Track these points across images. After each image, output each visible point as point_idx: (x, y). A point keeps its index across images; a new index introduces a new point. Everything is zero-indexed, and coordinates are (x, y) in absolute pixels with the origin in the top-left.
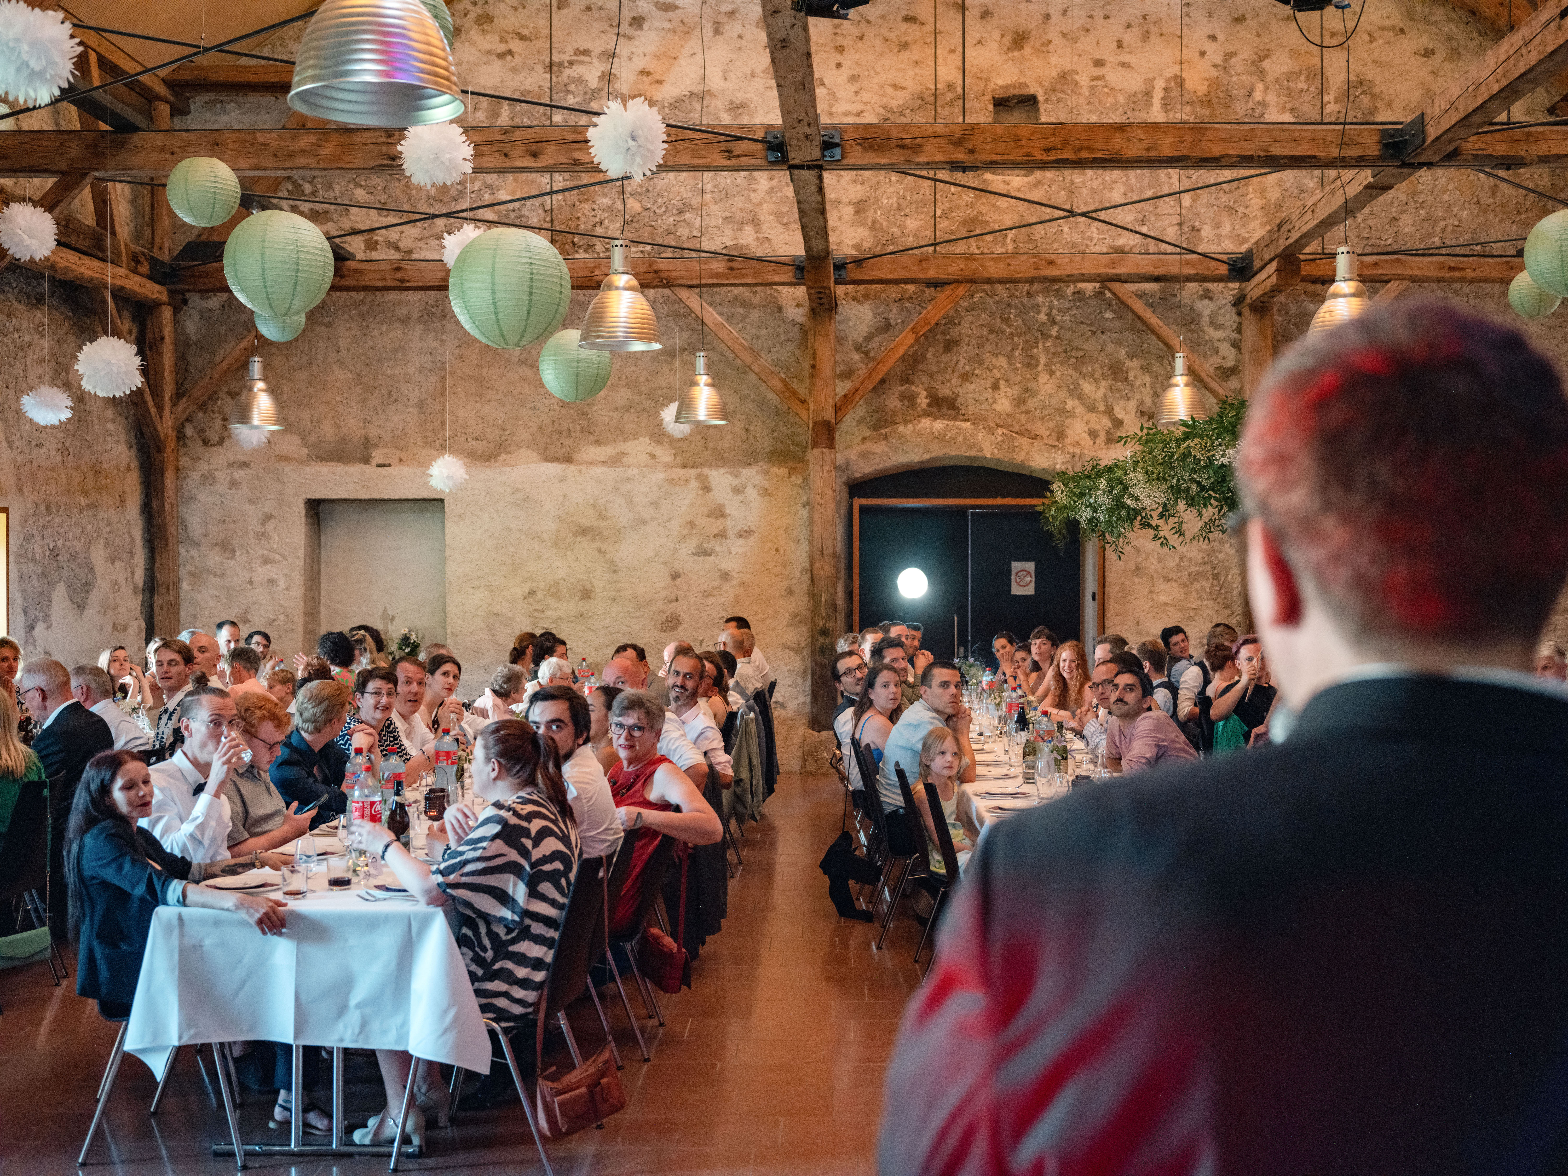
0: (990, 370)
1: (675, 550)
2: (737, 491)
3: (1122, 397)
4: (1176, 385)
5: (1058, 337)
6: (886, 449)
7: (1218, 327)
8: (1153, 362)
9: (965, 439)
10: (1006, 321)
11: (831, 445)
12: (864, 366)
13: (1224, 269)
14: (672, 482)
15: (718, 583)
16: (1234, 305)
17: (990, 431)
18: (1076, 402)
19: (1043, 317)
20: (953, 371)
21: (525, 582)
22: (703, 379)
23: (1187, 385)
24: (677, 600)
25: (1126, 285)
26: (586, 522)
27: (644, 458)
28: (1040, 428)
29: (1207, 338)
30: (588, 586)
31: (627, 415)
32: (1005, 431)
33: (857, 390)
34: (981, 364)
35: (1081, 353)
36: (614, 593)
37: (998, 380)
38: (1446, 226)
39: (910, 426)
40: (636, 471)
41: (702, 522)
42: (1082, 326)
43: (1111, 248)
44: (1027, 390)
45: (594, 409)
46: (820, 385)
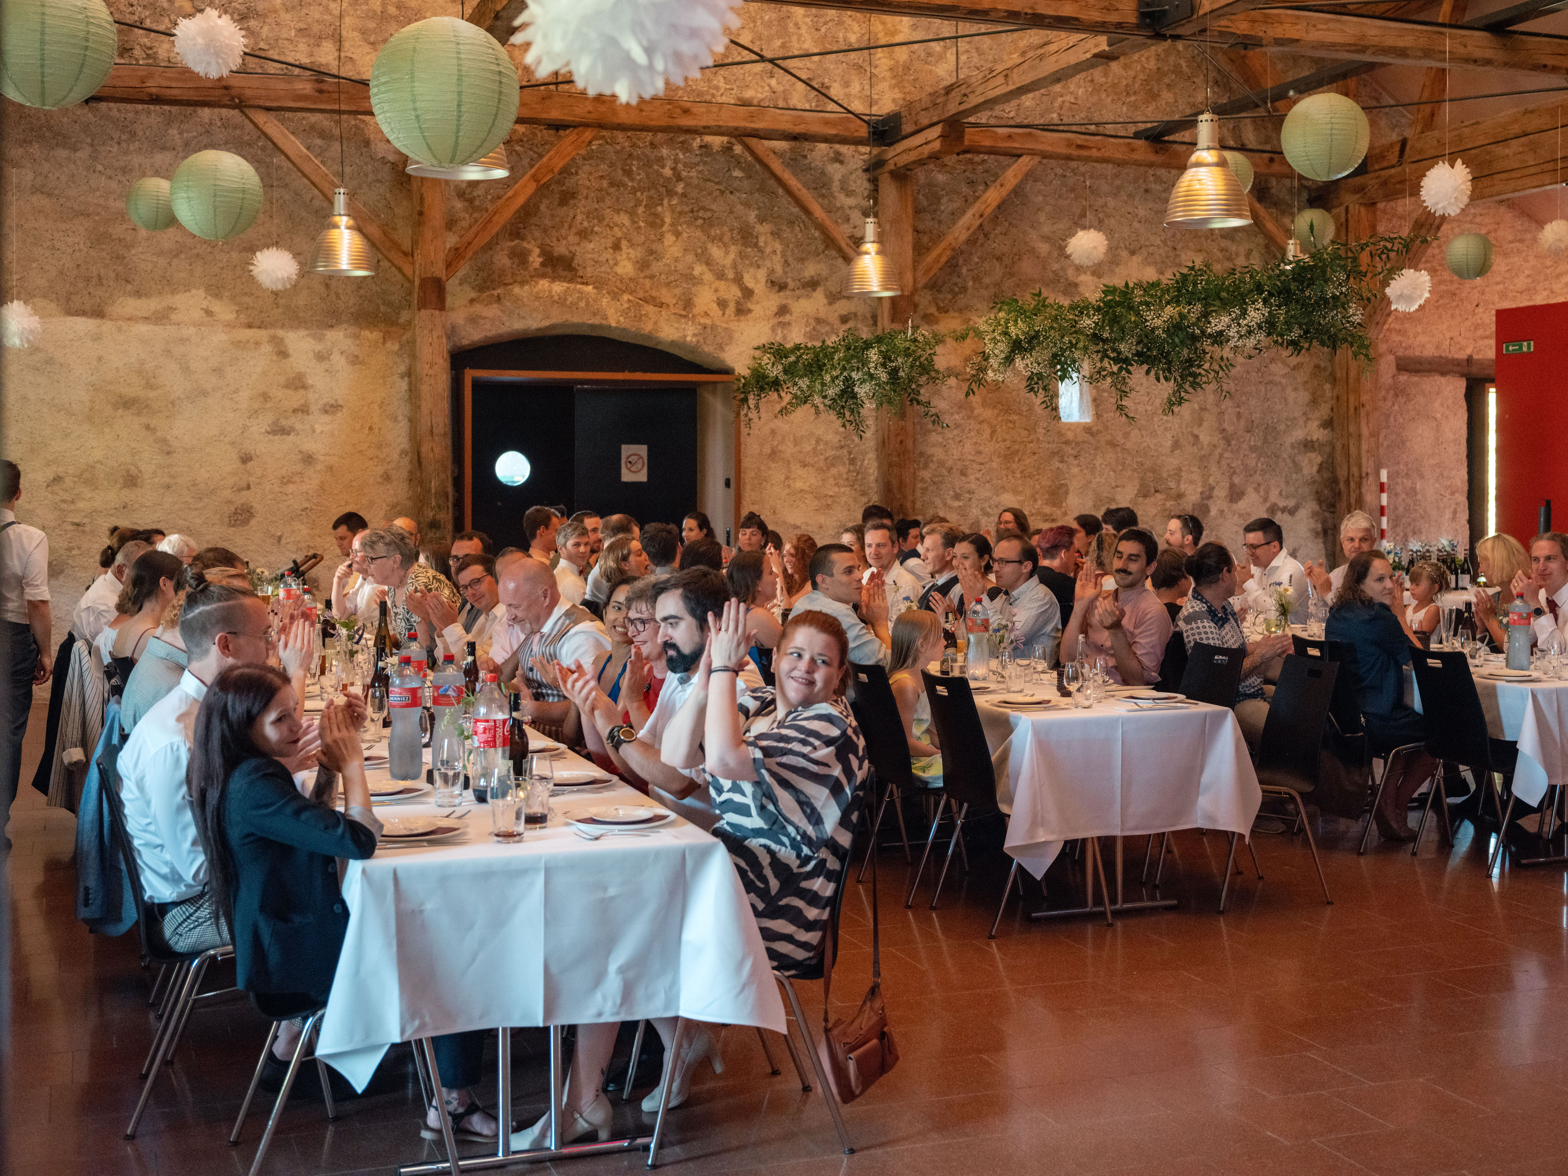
0: (611, 228)
1: (245, 428)
2: (321, 357)
3: (751, 264)
4: (867, 253)
5: (684, 195)
6: (499, 313)
7: (849, 193)
8: (784, 228)
9: (587, 304)
10: (628, 173)
11: (441, 305)
12: (467, 216)
13: (863, 131)
14: (238, 344)
15: (298, 467)
16: (866, 170)
17: (615, 296)
18: (704, 268)
19: (667, 172)
20: (570, 227)
21: (48, 465)
22: (343, 221)
23: (878, 253)
24: (249, 488)
25: (766, 142)
26: (130, 392)
27: (197, 315)
28: (666, 295)
29: (838, 205)
30: (134, 471)
31: (176, 261)
32: (631, 298)
33: (470, 243)
34: (601, 219)
35: (709, 214)
36: (167, 480)
37: (619, 240)
38: (1064, 102)
39: (526, 288)
40: (192, 330)
41: (278, 393)
42: (709, 183)
43: (739, 99)
44: (651, 252)
45: (133, 252)
46: (428, 235)
